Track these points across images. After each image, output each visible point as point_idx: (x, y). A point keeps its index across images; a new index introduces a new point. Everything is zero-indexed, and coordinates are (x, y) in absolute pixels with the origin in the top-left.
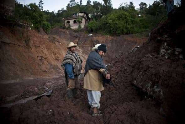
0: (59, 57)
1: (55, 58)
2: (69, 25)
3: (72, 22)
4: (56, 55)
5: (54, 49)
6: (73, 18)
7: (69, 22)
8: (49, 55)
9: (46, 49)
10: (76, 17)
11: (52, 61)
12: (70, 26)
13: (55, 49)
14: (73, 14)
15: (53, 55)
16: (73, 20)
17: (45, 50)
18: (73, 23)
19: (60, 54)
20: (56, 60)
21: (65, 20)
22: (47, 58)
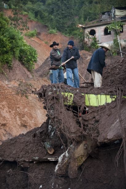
0: (29, 121)
1: (20, 124)
2: (95, 39)
3: (100, 31)
4: (23, 119)
5: (21, 108)
6: (103, 22)
7: (93, 33)
8: (12, 118)
9: (6, 109)
10: (108, 20)
11: (14, 129)
12: (95, 41)
13: (25, 107)
14: (103, 13)
15: (18, 119)
16: (103, 28)
17: (5, 111)
18: (103, 33)
19: (31, 116)
20: (23, 128)
21: (84, 28)
22: (7, 125)
